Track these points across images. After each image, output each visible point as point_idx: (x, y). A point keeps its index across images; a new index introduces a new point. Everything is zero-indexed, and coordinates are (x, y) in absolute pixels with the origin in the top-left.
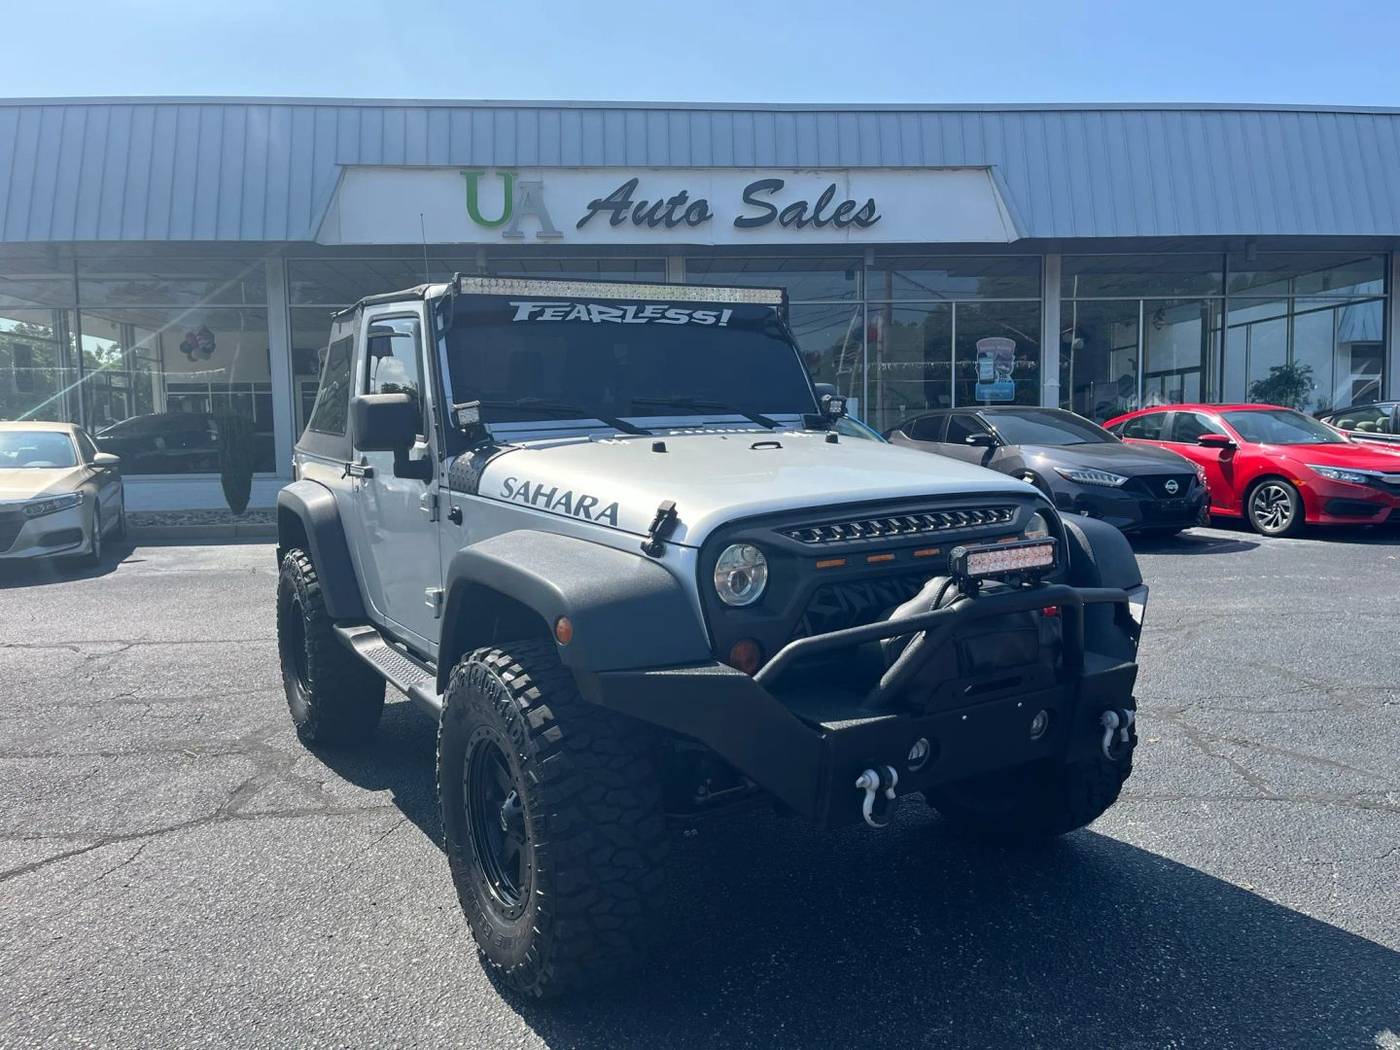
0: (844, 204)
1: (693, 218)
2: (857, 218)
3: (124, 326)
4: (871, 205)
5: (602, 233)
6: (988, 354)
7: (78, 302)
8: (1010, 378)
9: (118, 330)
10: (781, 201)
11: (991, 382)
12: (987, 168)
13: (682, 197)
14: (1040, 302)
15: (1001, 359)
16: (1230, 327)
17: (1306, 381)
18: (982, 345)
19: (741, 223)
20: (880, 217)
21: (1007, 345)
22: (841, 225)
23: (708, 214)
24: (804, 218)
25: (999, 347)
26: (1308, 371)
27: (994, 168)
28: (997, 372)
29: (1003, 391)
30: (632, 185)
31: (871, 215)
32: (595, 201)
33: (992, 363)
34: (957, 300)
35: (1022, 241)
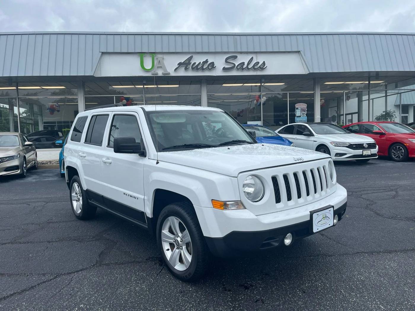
0: (255, 63)
1: (210, 68)
2: (260, 67)
3: (30, 104)
4: (264, 63)
5: (182, 73)
6: (299, 108)
7: (18, 96)
8: (305, 116)
10: (237, 62)
11: (300, 116)
12: (298, 52)
13: (207, 61)
14: (314, 93)
15: (303, 110)
16: (371, 99)
17: (394, 115)
18: (297, 106)
19: (224, 69)
20: (267, 67)
21: (304, 106)
23: (214, 66)
24: (244, 67)
25: (302, 106)
26: (394, 112)
27: (301, 51)
28: (302, 114)
29: (304, 119)
30: (191, 58)
32: (180, 62)
33: (300, 111)
34: (289, 92)
35: (310, 74)
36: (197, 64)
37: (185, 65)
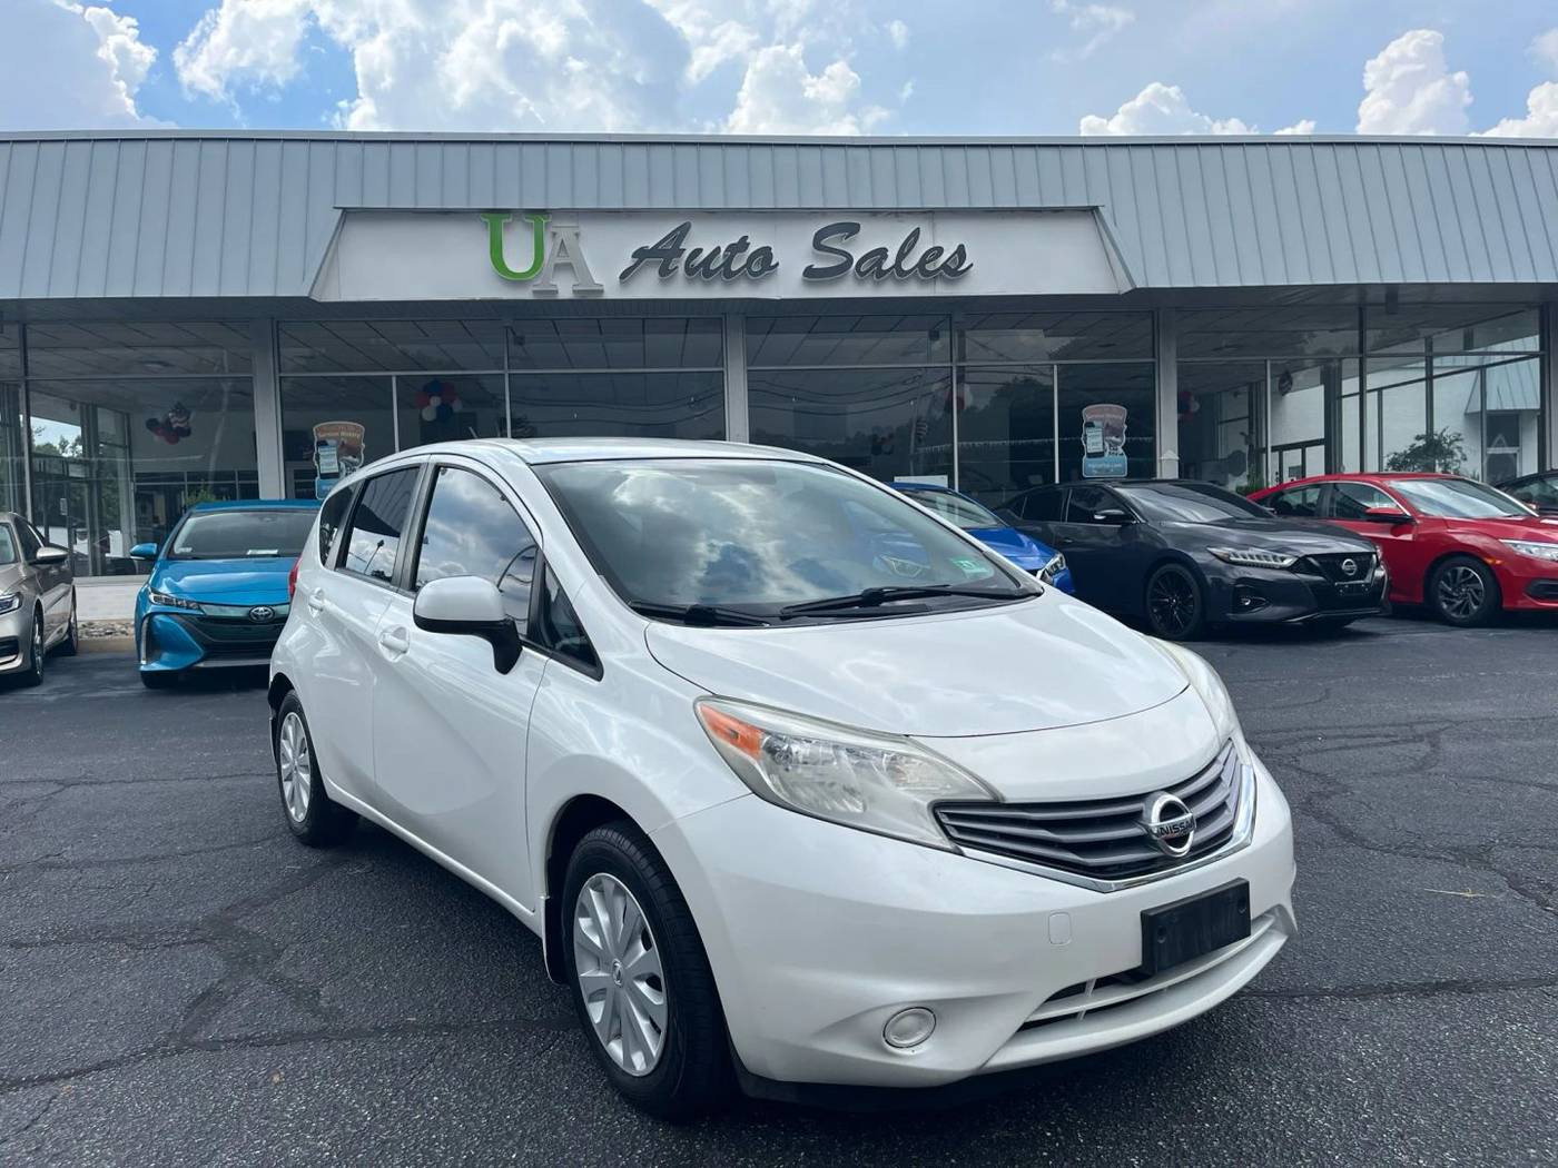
0: (930, 250)
1: (756, 269)
2: (944, 266)
3: (84, 407)
4: (961, 251)
5: (648, 288)
6: (1095, 423)
7: (26, 373)
8: (1121, 450)
9: (77, 411)
10: (857, 248)
11: (1101, 455)
12: (1092, 211)
13: (743, 244)
14: (1153, 363)
15: (1110, 430)
16: (1369, 391)
17: (1456, 450)
18: (1088, 413)
19: (811, 274)
20: (972, 265)
21: (1117, 414)
22: (926, 275)
23: (773, 263)
24: (884, 268)
25: (1108, 415)
26: (1457, 440)
27: (1100, 208)
28: (1107, 445)
29: (1116, 466)
30: (682, 232)
31: (961, 264)
32: (642, 248)
33: (1100, 433)
34: (1059, 362)
35: (1136, 291)
36: (705, 254)
37: (661, 257)
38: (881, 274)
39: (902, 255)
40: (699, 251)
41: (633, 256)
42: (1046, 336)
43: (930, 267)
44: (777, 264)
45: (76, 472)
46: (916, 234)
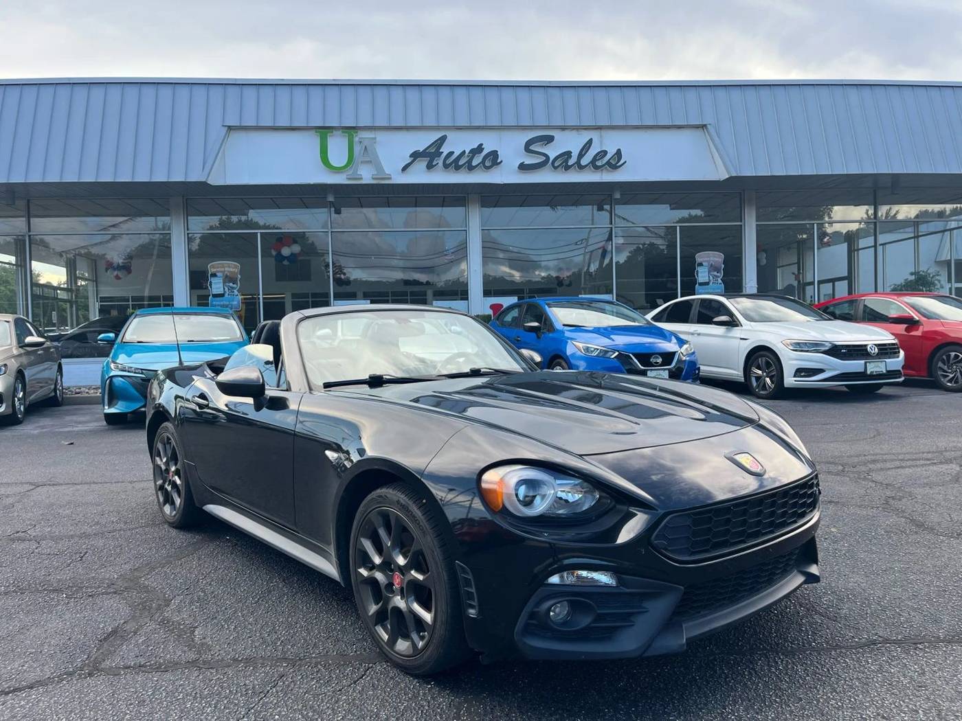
0: (599, 153)
1: (488, 164)
2: (608, 163)
4: (619, 153)
5: (420, 176)
6: (704, 264)
7: (29, 231)
8: (720, 281)
9: (64, 258)
10: (552, 152)
11: (707, 283)
12: (703, 127)
13: (480, 149)
14: (741, 225)
15: (713, 268)
16: (880, 245)
17: (936, 282)
18: (700, 257)
19: (523, 167)
20: (625, 162)
21: (717, 258)
22: (597, 168)
23: (499, 161)
24: (570, 164)
25: (712, 258)
26: (936, 275)
27: (708, 126)
28: (711, 278)
30: (443, 140)
31: (619, 161)
32: (415, 152)
33: (707, 270)
34: (680, 225)
35: (731, 178)
36: (457, 154)
37: (429, 156)
38: (567, 168)
39: (581, 155)
40: (452, 153)
41: (410, 156)
42: (671, 209)
43: (599, 163)
44: (502, 161)
45: (62, 295)
46: (590, 142)
